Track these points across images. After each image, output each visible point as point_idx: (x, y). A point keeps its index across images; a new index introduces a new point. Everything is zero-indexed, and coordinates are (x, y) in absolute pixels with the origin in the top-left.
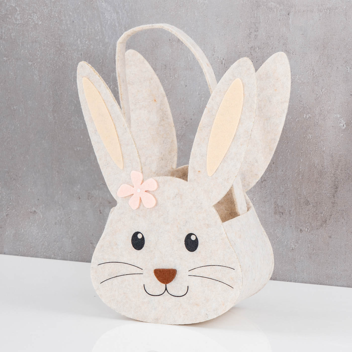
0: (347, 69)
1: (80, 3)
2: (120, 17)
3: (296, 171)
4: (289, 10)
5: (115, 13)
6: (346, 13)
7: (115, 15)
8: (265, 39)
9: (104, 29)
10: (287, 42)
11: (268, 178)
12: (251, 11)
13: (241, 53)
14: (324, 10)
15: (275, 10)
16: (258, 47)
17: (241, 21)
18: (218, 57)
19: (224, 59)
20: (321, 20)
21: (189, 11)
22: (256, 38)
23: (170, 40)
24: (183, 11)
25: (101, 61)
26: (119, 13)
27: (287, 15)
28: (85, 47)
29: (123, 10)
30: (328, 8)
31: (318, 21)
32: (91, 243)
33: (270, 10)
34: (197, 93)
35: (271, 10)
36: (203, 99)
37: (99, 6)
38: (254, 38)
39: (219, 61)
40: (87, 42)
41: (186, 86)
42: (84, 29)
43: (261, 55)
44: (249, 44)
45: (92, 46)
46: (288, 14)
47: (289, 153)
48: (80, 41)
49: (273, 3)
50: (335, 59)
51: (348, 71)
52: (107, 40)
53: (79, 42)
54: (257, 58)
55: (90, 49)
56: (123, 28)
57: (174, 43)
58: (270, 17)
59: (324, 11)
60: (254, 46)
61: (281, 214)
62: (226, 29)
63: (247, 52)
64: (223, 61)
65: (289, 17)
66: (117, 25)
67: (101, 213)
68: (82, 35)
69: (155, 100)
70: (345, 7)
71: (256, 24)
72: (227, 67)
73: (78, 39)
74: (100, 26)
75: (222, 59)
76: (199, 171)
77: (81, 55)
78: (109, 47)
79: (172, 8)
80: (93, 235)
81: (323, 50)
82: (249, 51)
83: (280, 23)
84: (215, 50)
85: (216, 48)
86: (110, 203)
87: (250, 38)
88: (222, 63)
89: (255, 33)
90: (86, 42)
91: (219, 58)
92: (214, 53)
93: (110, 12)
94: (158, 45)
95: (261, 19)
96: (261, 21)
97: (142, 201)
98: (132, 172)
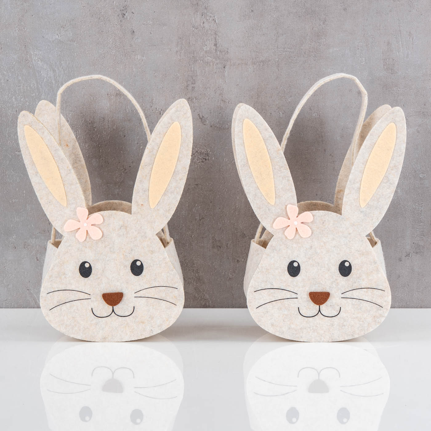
0: (280, 114)
1: (14, 63)
2: (57, 74)
3: (233, 208)
4: (225, 63)
5: (52, 71)
6: (278, 64)
7: (52, 73)
8: (201, 90)
9: (40, 86)
10: (223, 92)
11: (206, 216)
12: (189, 65)
14: (258, 62)
15: (211, 64)
16: (195, 98)
17: (179, 75)
18: (156, 109)
19: (162, 110)
20: (255, 71)
21: (127, 67)
23: (108, 94)
24: (121, 68)
26: (56, 70)
27: (223, 68)
28: (20, 104)
29: (60, 68)
30: (261, 61)
31: (252, 72)
33: (206, 64)
34: (136, 142)
35: (208, 64)
36: (142, 147)
37: (35, 65)
38: (192, 90)
39: (157, 111)
40: (22, 100)
41: (125, 136)
42: (19, 87)
44: (186, 95)
45: (27, 102)
46: (224, 67)
47: (226, 192)
48: (15, 98)
49: (209, 58)
50: (268, 105)
51: (281, 116)
53: (14, 100)
54: (195, 108)
55: (26, 105)
56: (60, 84)
57: (112, 97)
58: (207, 70)
59: (257, 63)
60: (191, 97)
61: (219, 248)
62: (164, 83)
64: (161, 112)
65: (225, 70)
66: (54, 82)
67: (38, 260)
68: (17, 92)
69: (67, 145)
70: (277, 60)
71: (193, 77)
73: (12, 97)
74: (36, 84)
76: (142, 205)
77: (17, 111)
79: (110, 65)
80: (29, 282)
81: (257, 98)
83: (216, 76)
84: (153, 102)
87: (187, 90)
88: (160, 114)
89: (193, 85)
90: (21, 99)
92: (152, 105)
93: (46, 71)
94: (96, 100)
95: (198, 72)
96: (198, 74)
97: (89, 234)
98: (78, 208)
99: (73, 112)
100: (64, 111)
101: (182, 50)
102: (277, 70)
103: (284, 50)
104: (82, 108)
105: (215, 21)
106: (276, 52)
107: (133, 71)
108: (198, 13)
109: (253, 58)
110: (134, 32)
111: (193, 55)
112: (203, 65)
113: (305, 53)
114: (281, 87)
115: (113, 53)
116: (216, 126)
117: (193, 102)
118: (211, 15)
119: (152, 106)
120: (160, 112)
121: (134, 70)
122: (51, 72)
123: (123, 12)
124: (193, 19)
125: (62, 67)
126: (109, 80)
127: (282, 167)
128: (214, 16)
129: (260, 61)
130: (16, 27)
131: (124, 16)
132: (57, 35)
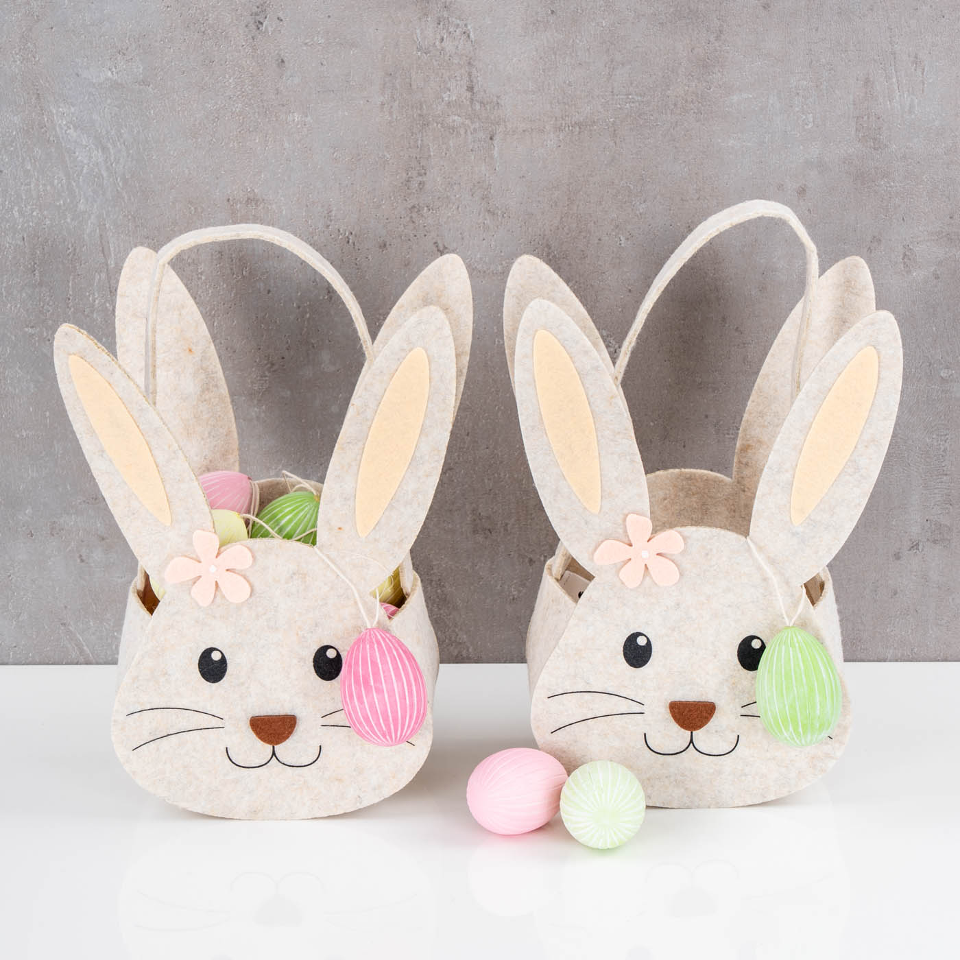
1: (14, 133)
2: (112, 158)
4: (493, 129)
5: (100, 151)
6: (615, 131)
7: (100, 154)
8: (440, 189)
9: (74, 184)
10: (490, 193)
11: (458, 465)
12: (410, 134)
13: (389, 220)
14: (569, 127)
15: (462, 131)
16: (427, 207)
17: (388, 156)
18: (339, 230)
19: (351, 233)
20: (562, 147)
21: (270, 140)
22: (421, 189)
23: (228, 200)
24: (257, 141)
25: (71, 250)
26: (108, 149)
27: (488, 140)
28: (31, 224)
29: (118, 143)
30: (575, 123)
31: (555, 149)
32: (64, 624)
33: (450, 132)
34: (295, 305)
35: (454, 131)
36: (308, 315)
37: (60, 136)
38: (419, 190)
39: (340, 237)
40: (35, 213)
41: (269, 292)
42: (27, 187)
43: (435, 221)
44: (406, 200)
45: (47, 219)
46: (491, 139)
47: (500, 413)
48: (20, 211)
49: (456, 118)
50: (593, 222)
51: (623, 245)
52: (81, 207)
53: (16, 214)
54: (426, 228)
55: (44, 226)
56: (119, 180)
57: (238, 206)
58: (452, 145)
59: (567, 129)
60: (418, 205)
61: (488, 533)
62: (355, 174)
63: (402, 217)
64: (351, 237)
65: (492, 144)
66: (105, 174)
67: (82, 561)
68: (24, 198)
69: (190, 350)
70: (612, 120)
71: (421, 161)
72: (359, 250)
73: (12, 209)
74: (64, 178)
75: (347, 234)
76: (339, 528)
77: (24, 239)
78: (89, 222)
79: (231, 134)
80: (66, 607)
81: (568, 205)
82: (408, 215)
83: (473, 157)
84: (330, 216)
85: (333, 213)
86: (103, 539)
87: (408, 189)
88: (348, 242)
89: (420, 179)
90: (32, 212)
91: (341, 232)
92: (329, 223)
93: (88, 149)
94: (202, 212)
95: (431, 149)
96: (432, 154)
97: (220, 590)
98: (197, 533)
100: (131, 238)
101: (395, 101)
102: (612, 144)
103: (628, 98)
104: (171, 230)
105: (469, 36)
106: (610, 102)
107: (284, 149)
108: (429, 19)
109: (556, 118)
110: (283, 61)
111: (419, 112)
112: (442, 134)
113: (675, 105)
114: (622, 179)
115: (238, 110)
116: (476, 267)
117: (422, 216)
118: (458, 21)
119: (328, 226)
120: (348, 237)
121: (287, 145)
122: (98, 152)
123: (257, 17)
124: (418, 31)
125: (122, 141)
127: (619, 433)
128: (466, 25)
129: (573, 123)
130: (17, 54)
131: (260, 26)
132: (110, 69)
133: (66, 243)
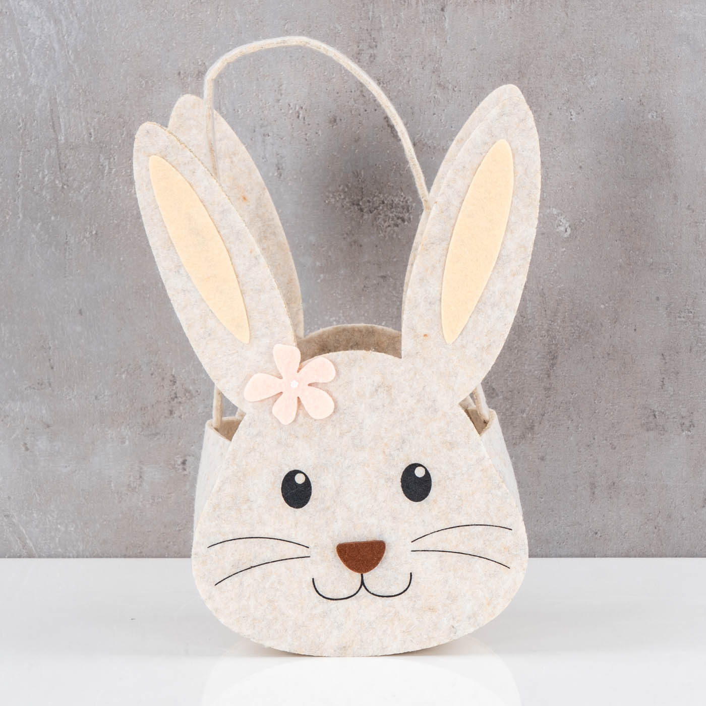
0: (571, 115)
2: (64, 30)
5: (52, 22)
7: (53, 26)
8: (391, 62)
9: (26, 57)
10: (441, 66)
12: (362, 6)
13: (339, 94)
17: (340, 28)
18: (289, 105)
19: (302, 108)
20: (513, 18)
21: (222, 11)
22: (372, 62)
23: (179, 74)
25: (21, 125)
26: (61, 21)
27: (439, 12)
29: (71, 16)
31: (506, 20)
32: (7, 516)
33: (401, 3)
37: (13, 8)
38: (369, 63)
39: (291, 112)
46: (442, 10)
50: (544, 96)
51: (574, 120)
52: (33, 81)
56: (70, 53)
57: (189, 80)
58: (403, 16)
63: (353, 91)
64: (301, 112)
65: (444, 15)
66: (56, 46)
67: (27, 449)
69: (245, 198)
71: (373, 32)
72: (309, 124)
74: (16, 51)
75: (297, 108)
76: (425, 335)
78: (40, 96)
79: (183, 6)
80: (9, 498)
81: (519, 78)
82: (358, 89)
83: (424, 29)
84: (281, 90)
85: (284, 87)
86: (48, 426)
88: (298, 117)
89: (371, 51)
91: (292, 107)
92: (279, 97)
93: (40, 20)
94: (152, 86)
95: (382, 21)
96: (383, 26)
97: (303, 406)
98: (278, 347)
99: (101, 115)
100: (82, 113)
102: (563, 15)
107: (236, 21)
112: (393, 6)
114: (573, 52)
116: (426, 143)
119: (278, 101)
120: (298, 112)
121: (238, 17)
122: (50, 24)
125: (74, 12)
126: (324, 48)
133: (17, 117)
